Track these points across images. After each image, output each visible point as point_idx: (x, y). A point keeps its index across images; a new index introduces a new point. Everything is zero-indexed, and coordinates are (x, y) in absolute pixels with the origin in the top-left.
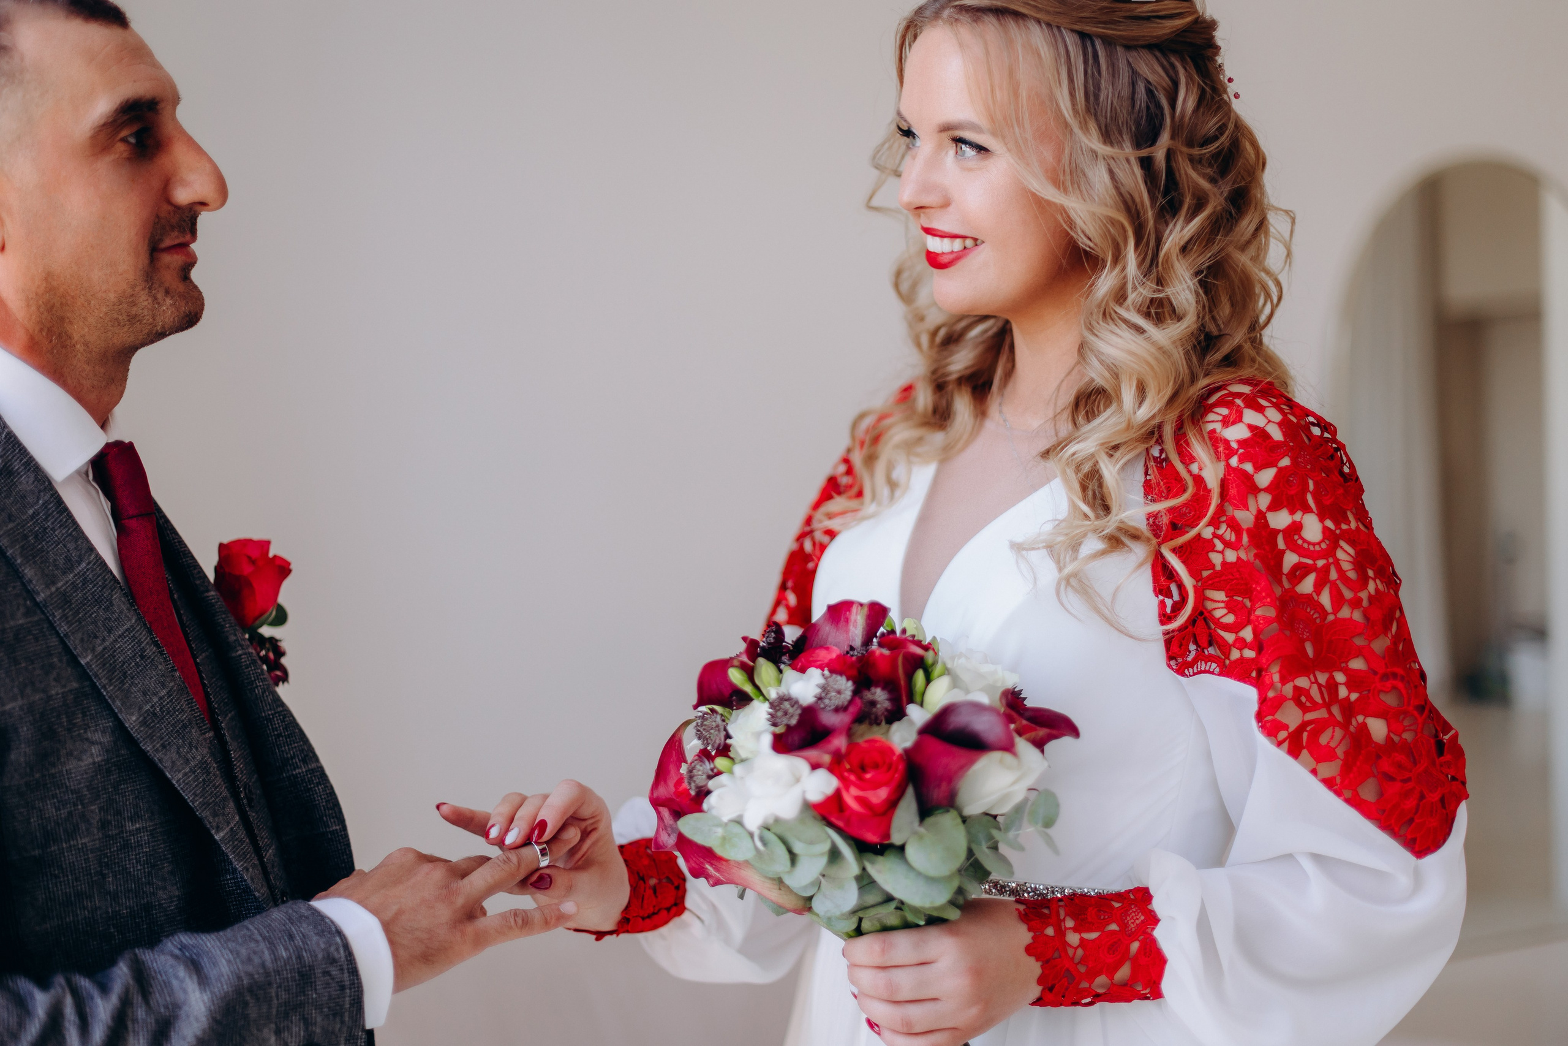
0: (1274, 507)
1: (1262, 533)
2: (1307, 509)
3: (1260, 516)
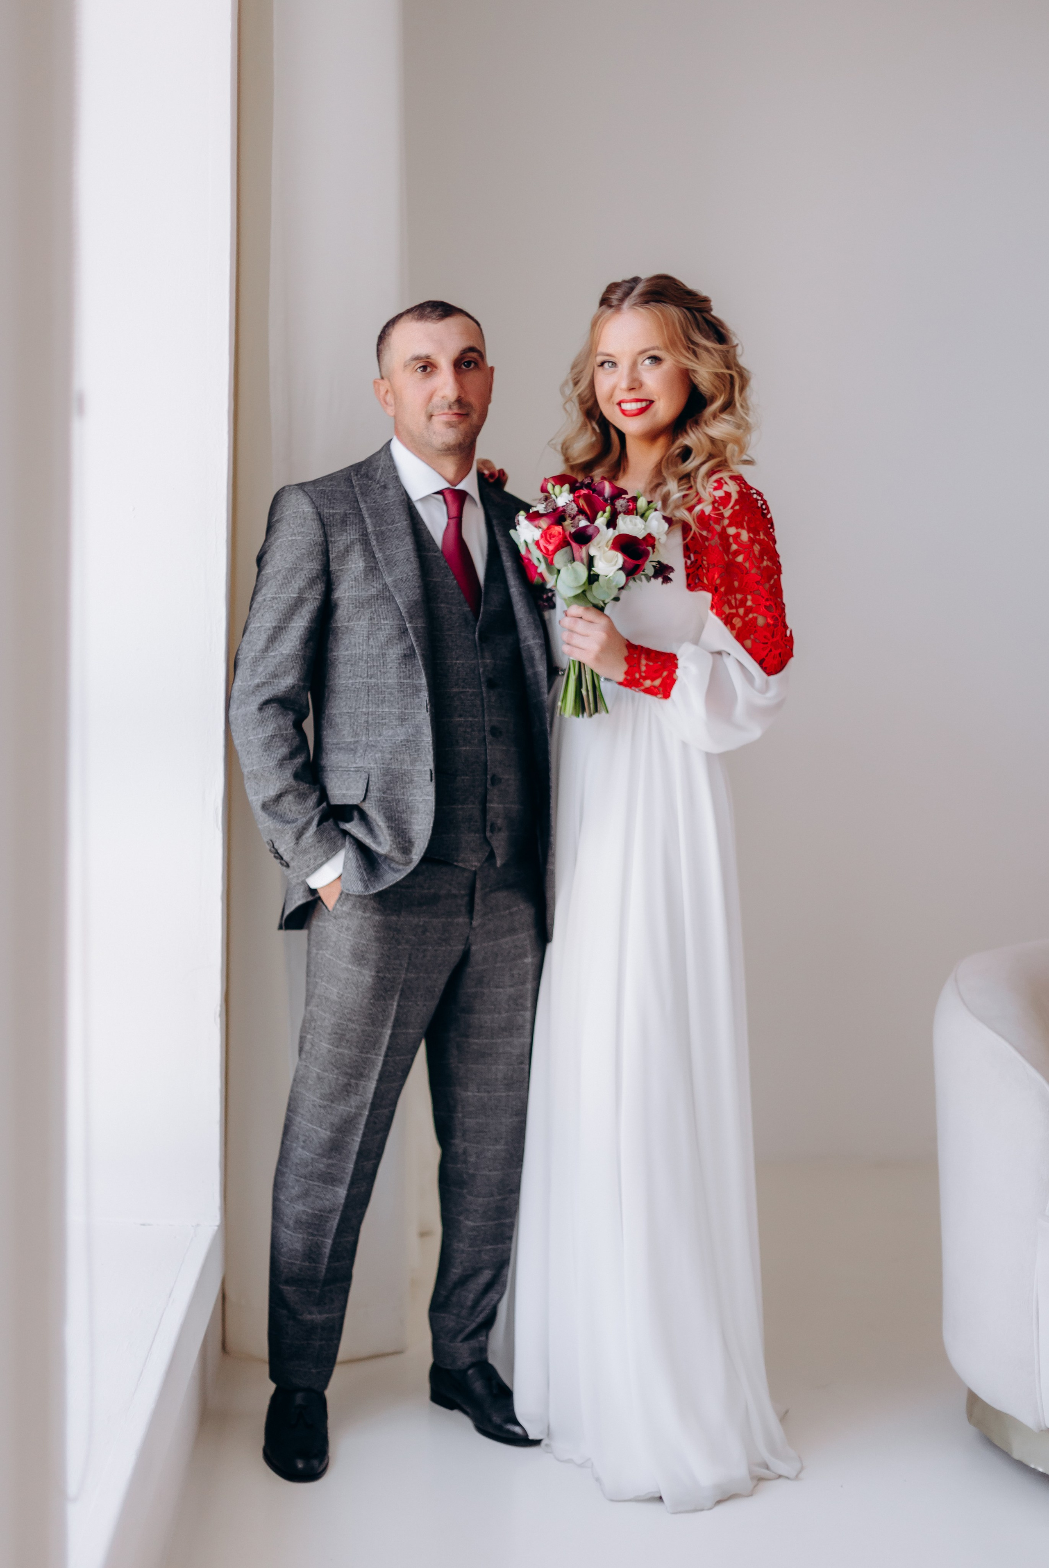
0: (730, 525)
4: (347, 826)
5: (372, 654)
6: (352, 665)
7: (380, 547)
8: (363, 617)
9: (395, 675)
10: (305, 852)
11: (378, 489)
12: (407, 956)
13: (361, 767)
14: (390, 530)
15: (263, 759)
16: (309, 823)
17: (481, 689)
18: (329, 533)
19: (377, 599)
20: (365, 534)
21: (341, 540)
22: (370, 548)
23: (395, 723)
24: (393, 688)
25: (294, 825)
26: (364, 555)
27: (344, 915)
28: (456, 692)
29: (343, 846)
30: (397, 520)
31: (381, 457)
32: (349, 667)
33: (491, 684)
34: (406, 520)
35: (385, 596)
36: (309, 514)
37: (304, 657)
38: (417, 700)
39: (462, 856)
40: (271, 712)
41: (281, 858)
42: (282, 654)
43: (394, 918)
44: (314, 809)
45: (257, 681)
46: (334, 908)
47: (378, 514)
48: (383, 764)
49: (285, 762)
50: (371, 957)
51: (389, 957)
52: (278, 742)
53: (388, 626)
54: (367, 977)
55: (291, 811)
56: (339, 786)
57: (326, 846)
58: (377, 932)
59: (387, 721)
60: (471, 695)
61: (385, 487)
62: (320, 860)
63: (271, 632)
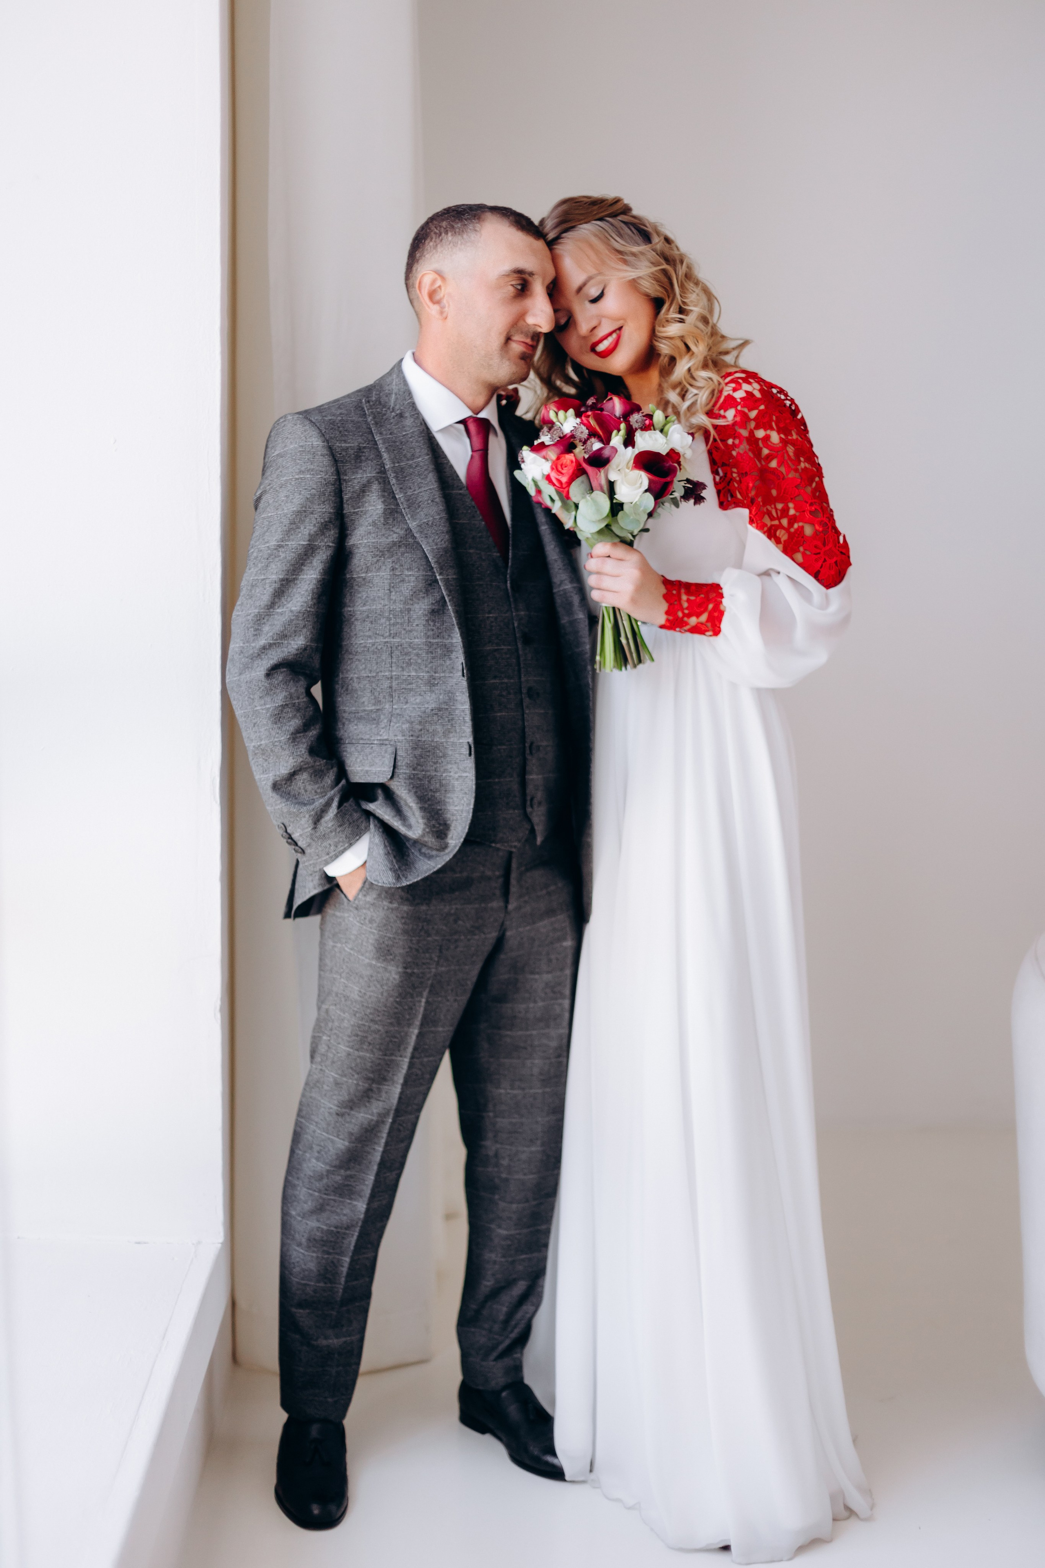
0: (757, 427)
1: (752, 440)
2: (772, 429)
3: (751, 433)
4: (371, 807)
5: (394, 610)
6: (371, 622)
7: (401, 486)
8: (384, 568)
9: (422, 634)
10: (324, 837)
11: (394, 418)
12: (438, 948)
13: (387, 740)
14: (410, 466)
15: (273, 733)
16: (328, 804)
17: (517, 645)
18: (342, 470)
19: (400, 546)
20: (382, 471)
21: (357, 478)
22: (389, 487)
23: (424, 688)
24: (421, 649)
25: (312, 807)
26: (383, 496)
27: (367, 906)
28: (490, 650)
29: (367, 829)
30: (417, 454)
31: (393, 380)
32: (368, 625)
33: (527, 640)
34: (428, 455)
35: (409, 542)
36: (319, 448)
37: (317, 615)
38: (448, 662)
39: (501, 835)
40: (281, 678)
41: (296, 844)
42: (291, 611)
43: (424, 908)
44: (332, 788)
45: (262, 642)
46: (356, 898)
47: (395, 447)
48: (412, 736)
49: (298, 735)
50: (398, 951)
51: (417, 950)
52: (289, 712)
53: (412, 578)
54: (393, 974)
55: (306, 791)
56: (361, 761)
57: (348, 831)
58: (405, 923)
59: (414, 686)
60: (506, 653)
61: (401, 415)
62: (342, 846)
63: (277, 585)
